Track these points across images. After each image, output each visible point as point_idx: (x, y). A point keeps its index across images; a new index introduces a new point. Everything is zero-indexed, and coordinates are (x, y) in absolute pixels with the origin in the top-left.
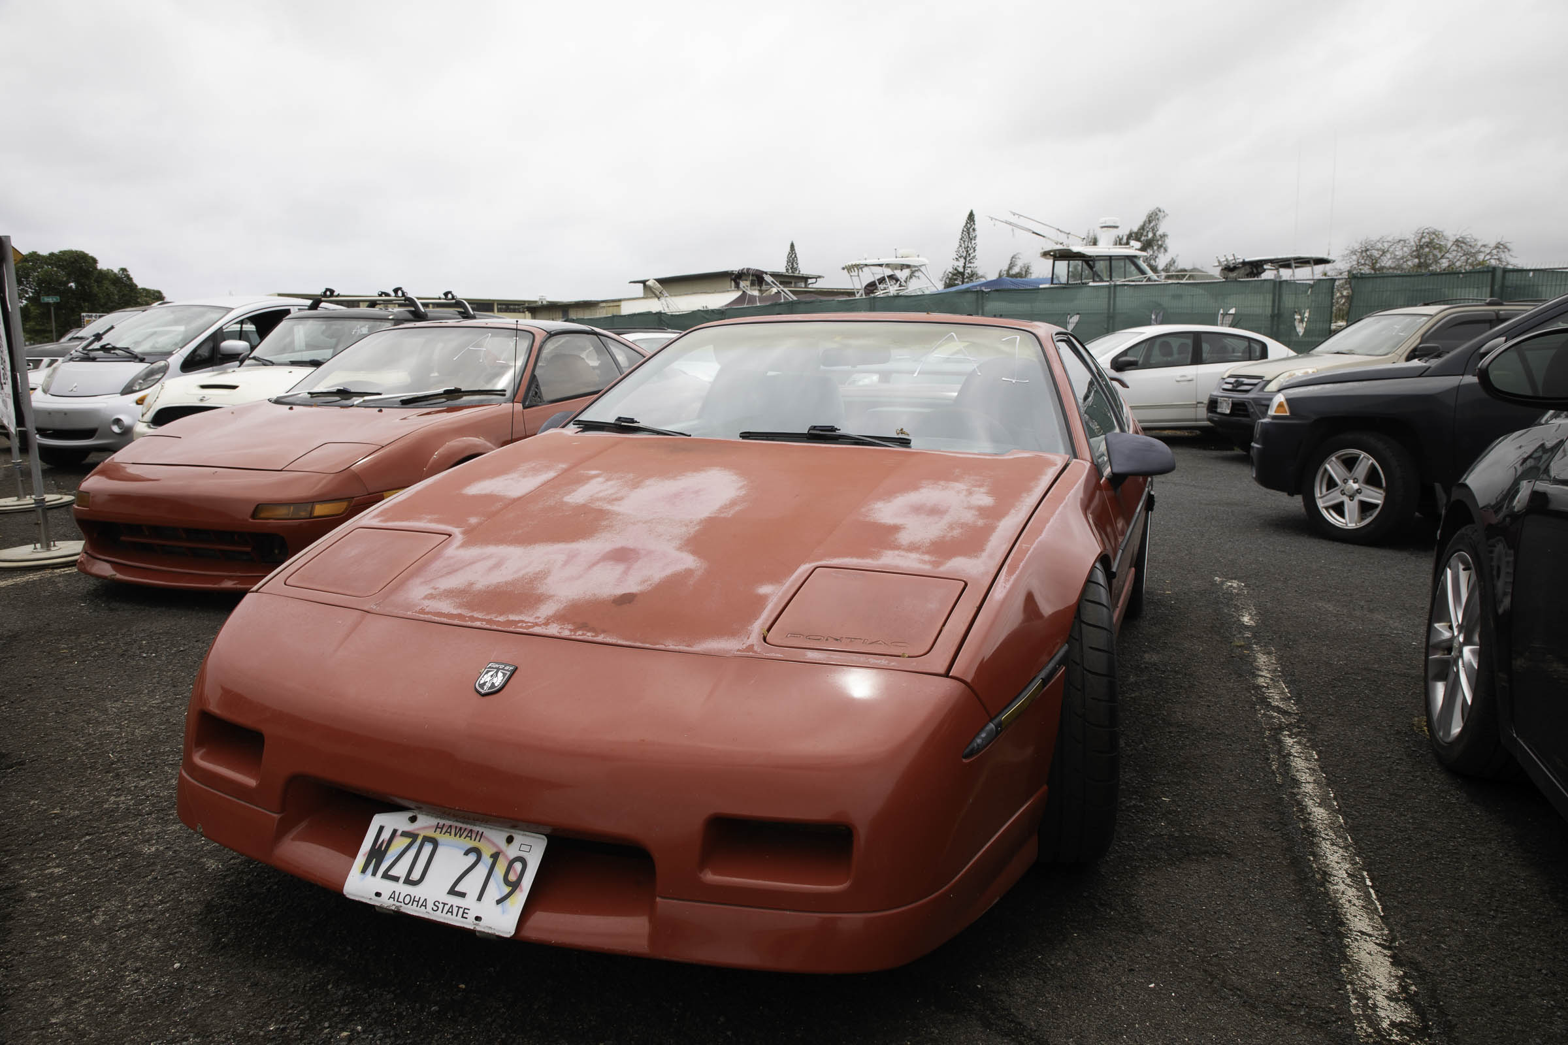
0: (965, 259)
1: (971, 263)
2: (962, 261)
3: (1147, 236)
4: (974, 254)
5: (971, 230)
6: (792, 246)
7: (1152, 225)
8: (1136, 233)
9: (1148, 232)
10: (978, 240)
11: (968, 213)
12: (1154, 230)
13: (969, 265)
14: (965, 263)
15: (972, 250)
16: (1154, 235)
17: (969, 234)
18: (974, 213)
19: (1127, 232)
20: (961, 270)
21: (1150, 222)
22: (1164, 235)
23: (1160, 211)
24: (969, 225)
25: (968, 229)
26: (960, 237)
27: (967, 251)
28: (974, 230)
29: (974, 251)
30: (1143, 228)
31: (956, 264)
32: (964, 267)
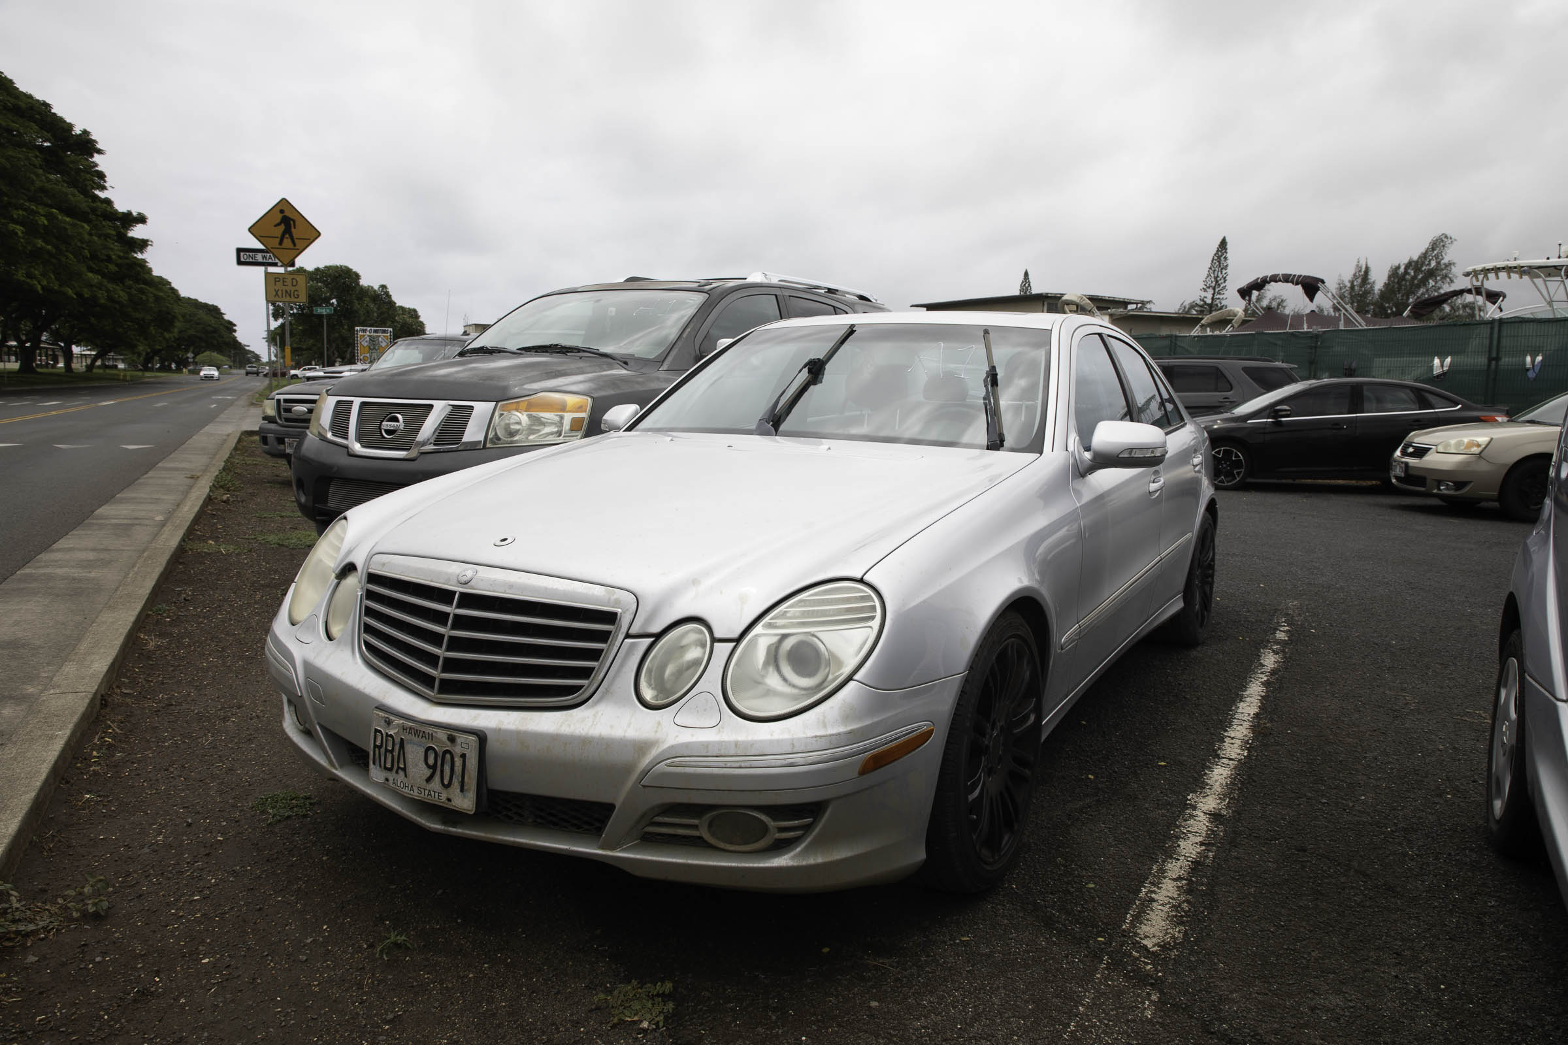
0: (1214, 289)
1: (1220, 294)
2: (1211, 291)
3: (1429, 264)
4: (1224, 285)
5: (1222, 258)
6: (1026, 274)
7: (1435, 252)
8: (1417, 262)
9: (1430, 260)
10: (1229, 270)
11: (1220, 240)
12: (1438, 258)
13: (1217, 297)
14: (1213, 294)
15: (1222, 281)
16: (1438, 263)
17: (1219, 262)
18: (1227, 240)
19: (1406, 261)
20: (1209, 301)
21: (1433, 249)
22: (1450, 264)
23: (1446, 237)
24: (1220, 253)
25: (1219, 258)
26: (1209, 265)
27: (1217, 282)
28: (1226, 258)
29: (1225, 282)
30: (1424, 256)
31: (1203, 294)
32: (1213, 299)
